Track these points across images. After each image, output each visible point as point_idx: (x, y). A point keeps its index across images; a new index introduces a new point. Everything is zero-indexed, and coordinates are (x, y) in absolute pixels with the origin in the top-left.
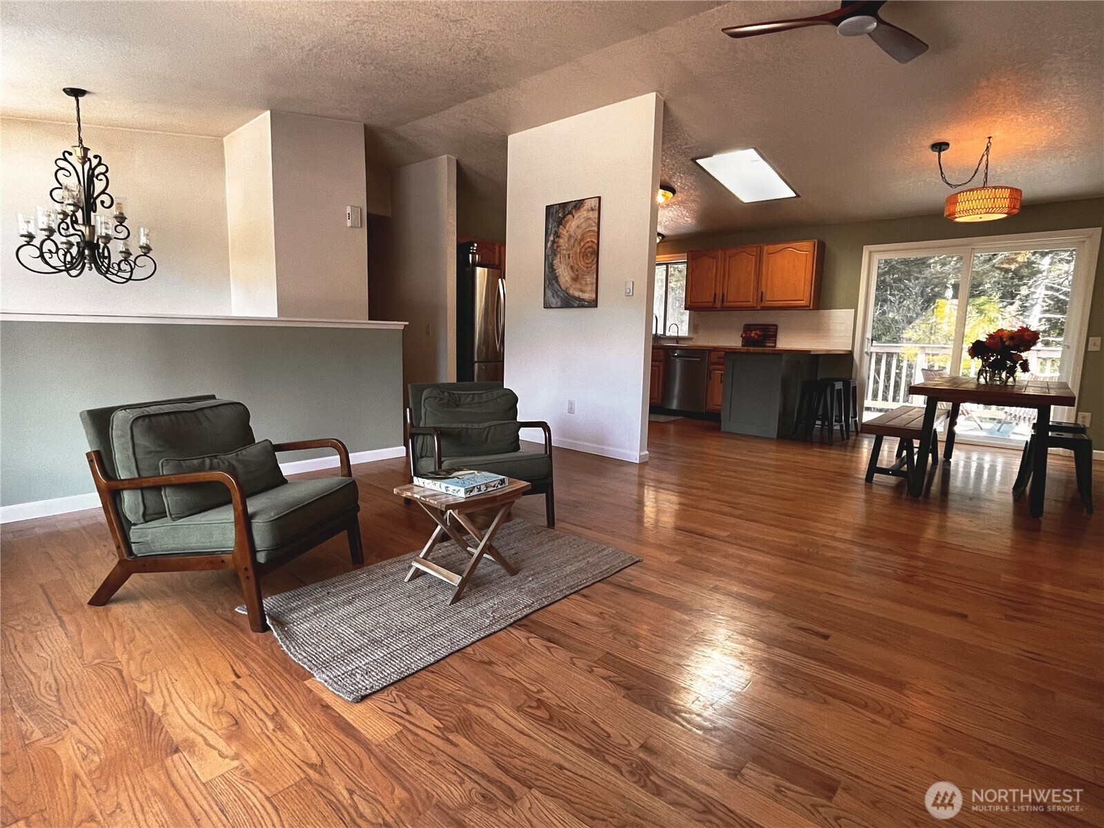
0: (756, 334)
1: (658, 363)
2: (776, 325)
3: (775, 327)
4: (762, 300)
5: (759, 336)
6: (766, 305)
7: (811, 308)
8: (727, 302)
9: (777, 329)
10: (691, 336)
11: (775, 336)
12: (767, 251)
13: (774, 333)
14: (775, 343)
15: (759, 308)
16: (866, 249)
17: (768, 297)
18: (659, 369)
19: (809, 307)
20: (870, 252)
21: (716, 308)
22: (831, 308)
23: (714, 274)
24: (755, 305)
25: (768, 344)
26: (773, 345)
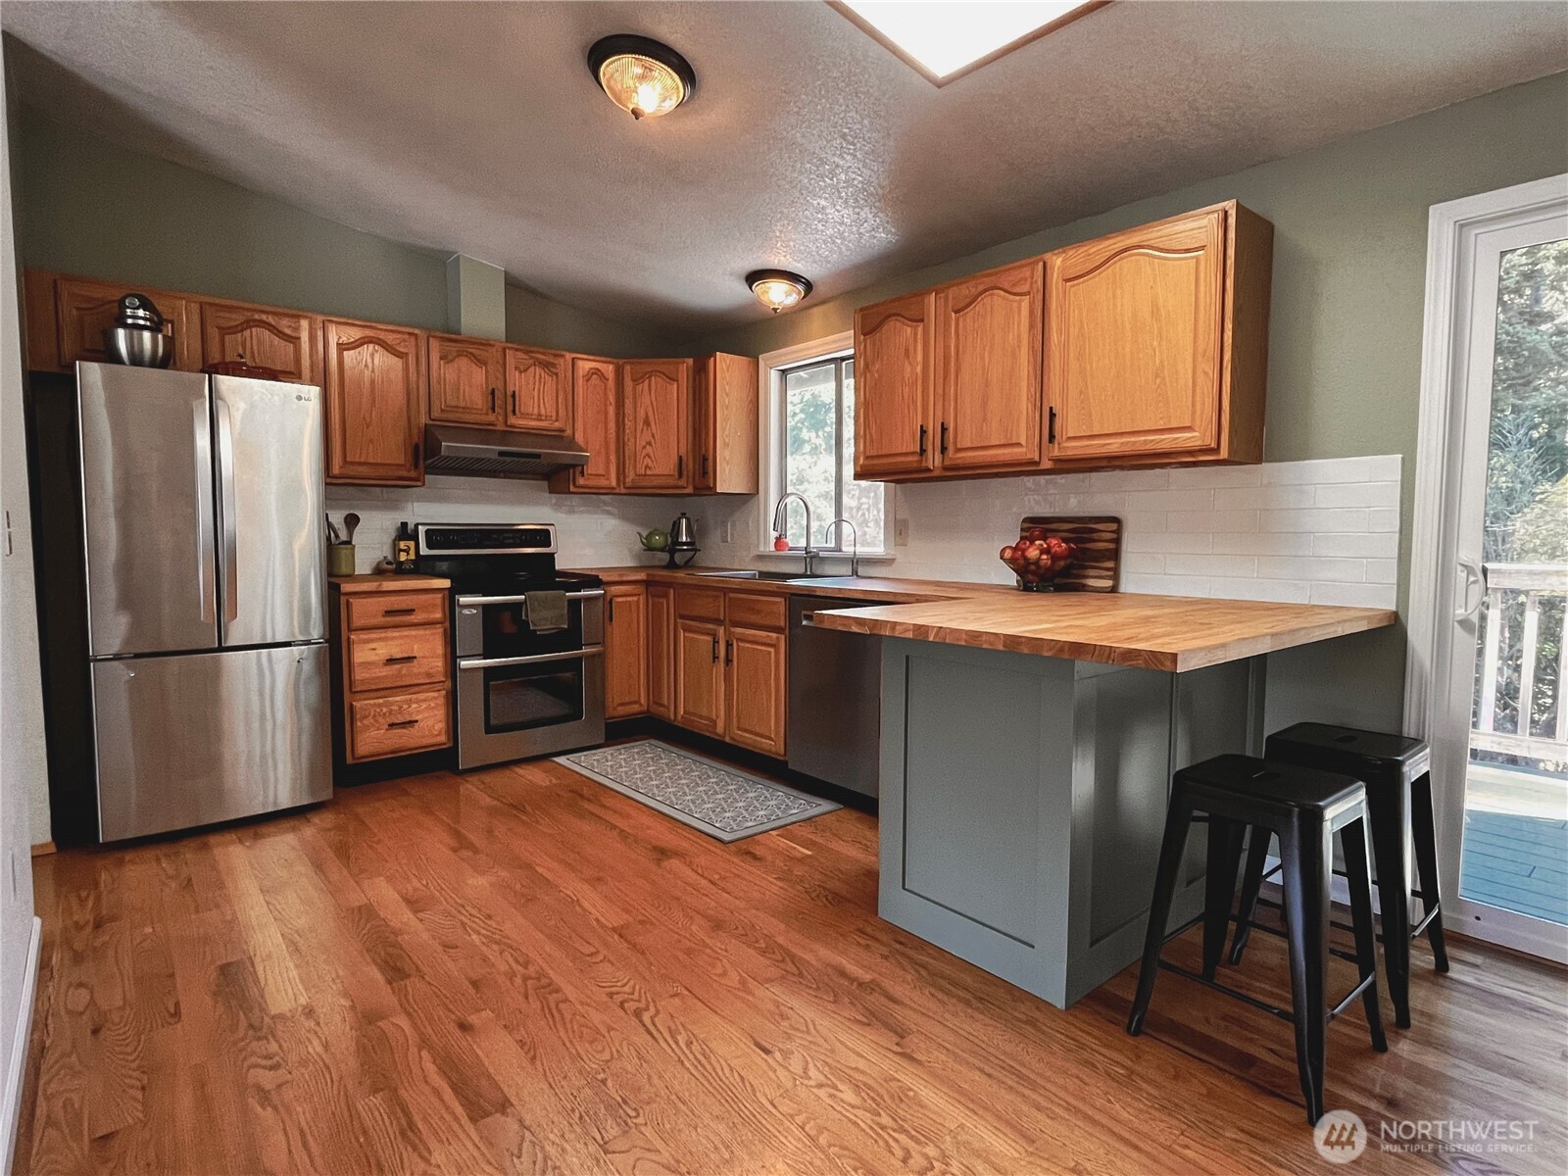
0: (1047, 551)
1: (774, 635)
2: (1116, 520)
3: (1114, 526)
4: (1052, 438)
5: (1055, 558)
6: (1070, 453)
7: (1224, 454)
8: (958, 450)
9: (1119, 532)
10: (892, 553)
11: (1115, 555)
12: (1063, 269)
13: (1112, 546)
14: (1116, 576)
15: (1046, 464)
16: (1442, 219)
17: (1071, 424)
18: (777, 653)
19: (1217, 450)
20: (1462, 226)
21: (928, 470)
22: (1302, 453)
23: (919, 369)
24: (1037, 459)
25: (1092, 582)
26: (1109, 583)
